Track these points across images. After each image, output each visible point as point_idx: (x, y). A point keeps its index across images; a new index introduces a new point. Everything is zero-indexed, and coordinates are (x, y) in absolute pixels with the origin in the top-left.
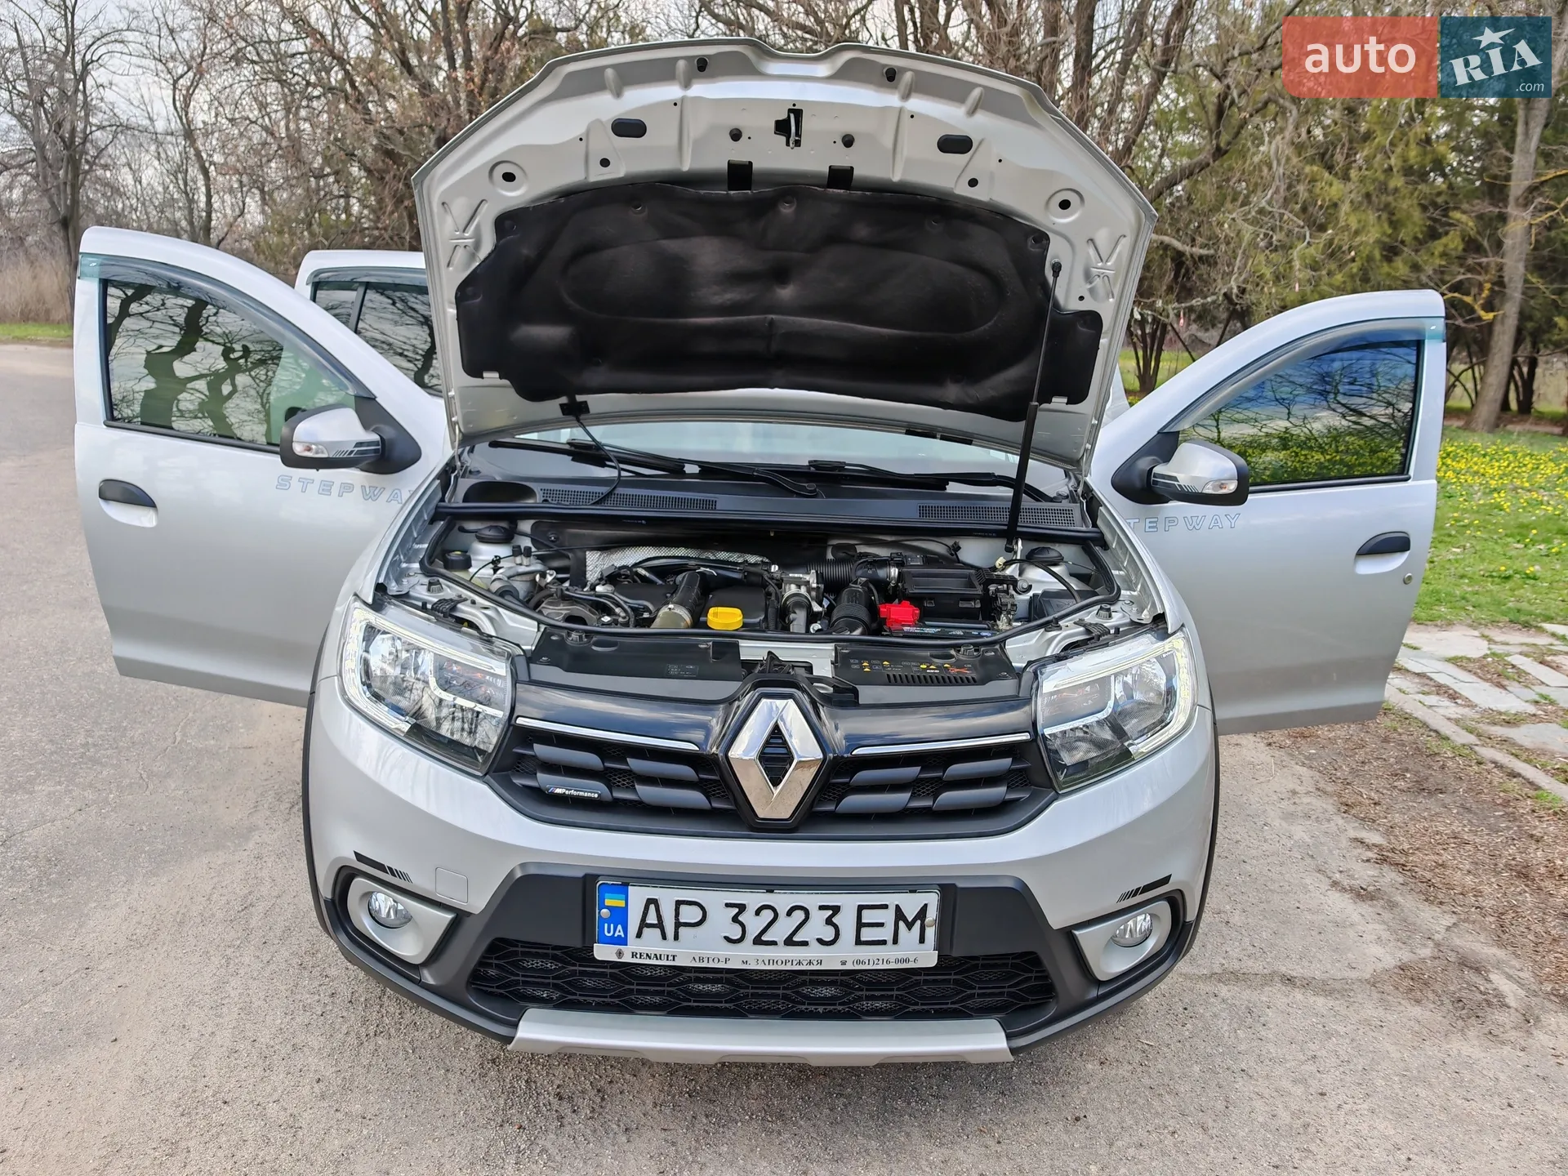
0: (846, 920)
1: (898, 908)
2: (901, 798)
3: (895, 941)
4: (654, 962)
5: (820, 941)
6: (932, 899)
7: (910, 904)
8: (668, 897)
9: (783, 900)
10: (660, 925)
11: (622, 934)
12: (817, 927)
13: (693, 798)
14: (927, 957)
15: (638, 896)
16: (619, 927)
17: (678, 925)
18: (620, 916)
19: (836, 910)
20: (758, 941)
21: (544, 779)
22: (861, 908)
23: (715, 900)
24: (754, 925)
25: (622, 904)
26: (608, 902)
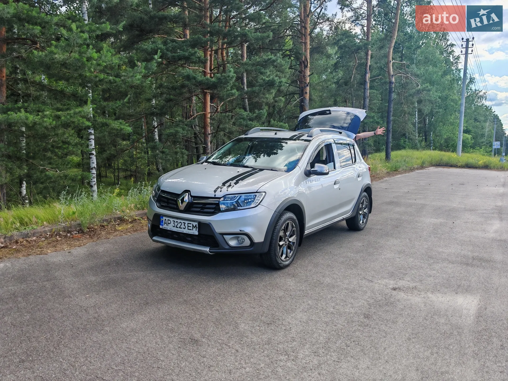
0: (186, 225)
1: (193, 224)
2: (199, 209)
3: (193, 230)
4: (166, 229)
5: (183, 228)
6: (197, 224)
7: (195, 224)
8: (167, 219)
9: (179, 221)
10: (166, 223)
11: (163, 224)
12: (183, 226)
13: (175, 206)
14: (196, 233)
15: (164, 218)
17: (168, 223)
18: (163, 221)
19: (185, 223)
20: (176, 227)
22: (188, 223)
23: (172, 220)
24: (176, 224)
26: (161, 219)
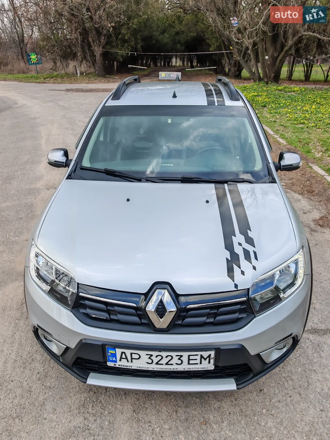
0: (185, 359)
1: (201, 355)
2: (203, 319)
3: (201, 363)
4: (125, 367)
5: (177, 364)
6: (213, 353)
7: (205, 354)
8: (128, 352)
9: (164, 354)
10: (126, 358)
11: (115, 360)
12: (175, 360)
13: (136, 319)
14: (211, 367)
15: (119, 351)
16: (114, 358)
17: (132, 359)
19: (181, 356)
20: (157, 363)
21: (89, 311)
22: (189, 356)
23: (143, 353)
24: (156, 360)
25: (114, 352)
26: (110, 352)
